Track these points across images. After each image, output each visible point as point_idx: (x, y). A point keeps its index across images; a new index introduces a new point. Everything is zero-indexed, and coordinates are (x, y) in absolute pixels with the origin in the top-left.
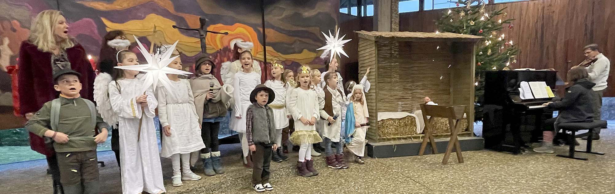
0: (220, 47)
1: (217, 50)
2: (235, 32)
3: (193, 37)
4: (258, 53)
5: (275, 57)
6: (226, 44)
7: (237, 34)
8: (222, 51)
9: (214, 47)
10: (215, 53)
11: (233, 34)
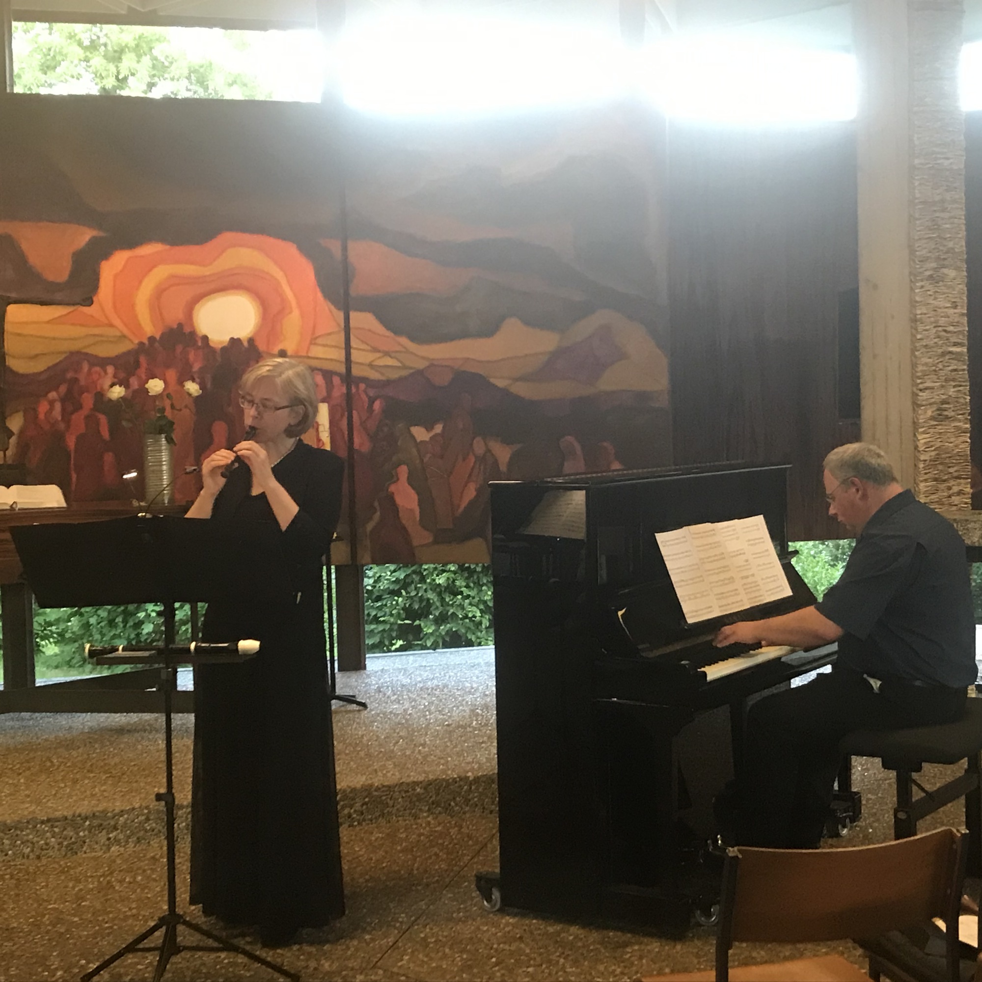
0: (149, 328)
1: (136, 342)
2: (217, 266)
4: (319, 341)
5: (387, 354)
6: (174, 315)
7: (223, 275)
8: (157, 345)
9: (126, 332)
10: (129, 353)
11: (208, 273)
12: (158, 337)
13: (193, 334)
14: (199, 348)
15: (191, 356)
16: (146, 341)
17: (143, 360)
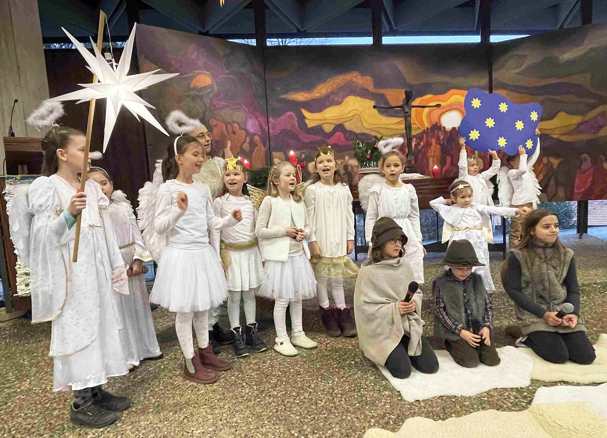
0: (427, 125)
1: (423, 129)
2: (449, 102)
3: (393, 116)
6: (434, 120)
7: (450, 105)
8: (429, 131)
9: (420, 126)
10: (420, 133)
11: (445, 105)
12: (429, 128)
13: (440, 126)
14: (442, 131)
15: (440, 134)
16: (425, 129)
17: (425, 135)
